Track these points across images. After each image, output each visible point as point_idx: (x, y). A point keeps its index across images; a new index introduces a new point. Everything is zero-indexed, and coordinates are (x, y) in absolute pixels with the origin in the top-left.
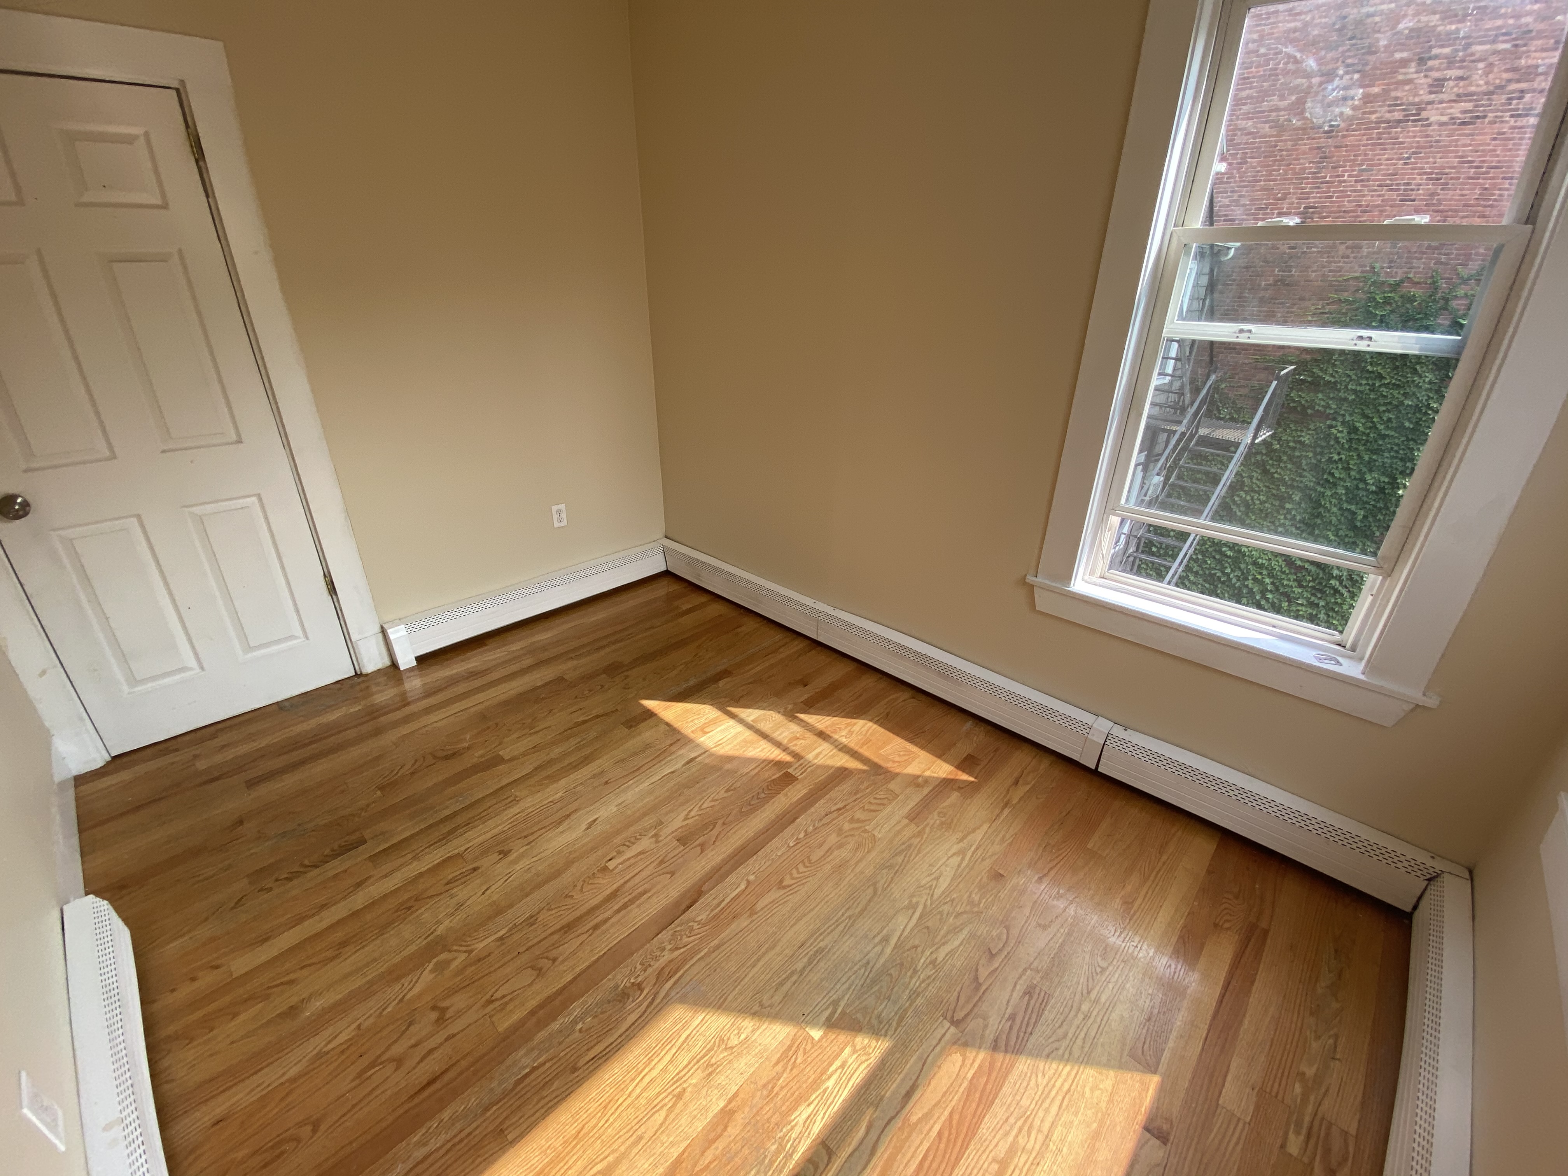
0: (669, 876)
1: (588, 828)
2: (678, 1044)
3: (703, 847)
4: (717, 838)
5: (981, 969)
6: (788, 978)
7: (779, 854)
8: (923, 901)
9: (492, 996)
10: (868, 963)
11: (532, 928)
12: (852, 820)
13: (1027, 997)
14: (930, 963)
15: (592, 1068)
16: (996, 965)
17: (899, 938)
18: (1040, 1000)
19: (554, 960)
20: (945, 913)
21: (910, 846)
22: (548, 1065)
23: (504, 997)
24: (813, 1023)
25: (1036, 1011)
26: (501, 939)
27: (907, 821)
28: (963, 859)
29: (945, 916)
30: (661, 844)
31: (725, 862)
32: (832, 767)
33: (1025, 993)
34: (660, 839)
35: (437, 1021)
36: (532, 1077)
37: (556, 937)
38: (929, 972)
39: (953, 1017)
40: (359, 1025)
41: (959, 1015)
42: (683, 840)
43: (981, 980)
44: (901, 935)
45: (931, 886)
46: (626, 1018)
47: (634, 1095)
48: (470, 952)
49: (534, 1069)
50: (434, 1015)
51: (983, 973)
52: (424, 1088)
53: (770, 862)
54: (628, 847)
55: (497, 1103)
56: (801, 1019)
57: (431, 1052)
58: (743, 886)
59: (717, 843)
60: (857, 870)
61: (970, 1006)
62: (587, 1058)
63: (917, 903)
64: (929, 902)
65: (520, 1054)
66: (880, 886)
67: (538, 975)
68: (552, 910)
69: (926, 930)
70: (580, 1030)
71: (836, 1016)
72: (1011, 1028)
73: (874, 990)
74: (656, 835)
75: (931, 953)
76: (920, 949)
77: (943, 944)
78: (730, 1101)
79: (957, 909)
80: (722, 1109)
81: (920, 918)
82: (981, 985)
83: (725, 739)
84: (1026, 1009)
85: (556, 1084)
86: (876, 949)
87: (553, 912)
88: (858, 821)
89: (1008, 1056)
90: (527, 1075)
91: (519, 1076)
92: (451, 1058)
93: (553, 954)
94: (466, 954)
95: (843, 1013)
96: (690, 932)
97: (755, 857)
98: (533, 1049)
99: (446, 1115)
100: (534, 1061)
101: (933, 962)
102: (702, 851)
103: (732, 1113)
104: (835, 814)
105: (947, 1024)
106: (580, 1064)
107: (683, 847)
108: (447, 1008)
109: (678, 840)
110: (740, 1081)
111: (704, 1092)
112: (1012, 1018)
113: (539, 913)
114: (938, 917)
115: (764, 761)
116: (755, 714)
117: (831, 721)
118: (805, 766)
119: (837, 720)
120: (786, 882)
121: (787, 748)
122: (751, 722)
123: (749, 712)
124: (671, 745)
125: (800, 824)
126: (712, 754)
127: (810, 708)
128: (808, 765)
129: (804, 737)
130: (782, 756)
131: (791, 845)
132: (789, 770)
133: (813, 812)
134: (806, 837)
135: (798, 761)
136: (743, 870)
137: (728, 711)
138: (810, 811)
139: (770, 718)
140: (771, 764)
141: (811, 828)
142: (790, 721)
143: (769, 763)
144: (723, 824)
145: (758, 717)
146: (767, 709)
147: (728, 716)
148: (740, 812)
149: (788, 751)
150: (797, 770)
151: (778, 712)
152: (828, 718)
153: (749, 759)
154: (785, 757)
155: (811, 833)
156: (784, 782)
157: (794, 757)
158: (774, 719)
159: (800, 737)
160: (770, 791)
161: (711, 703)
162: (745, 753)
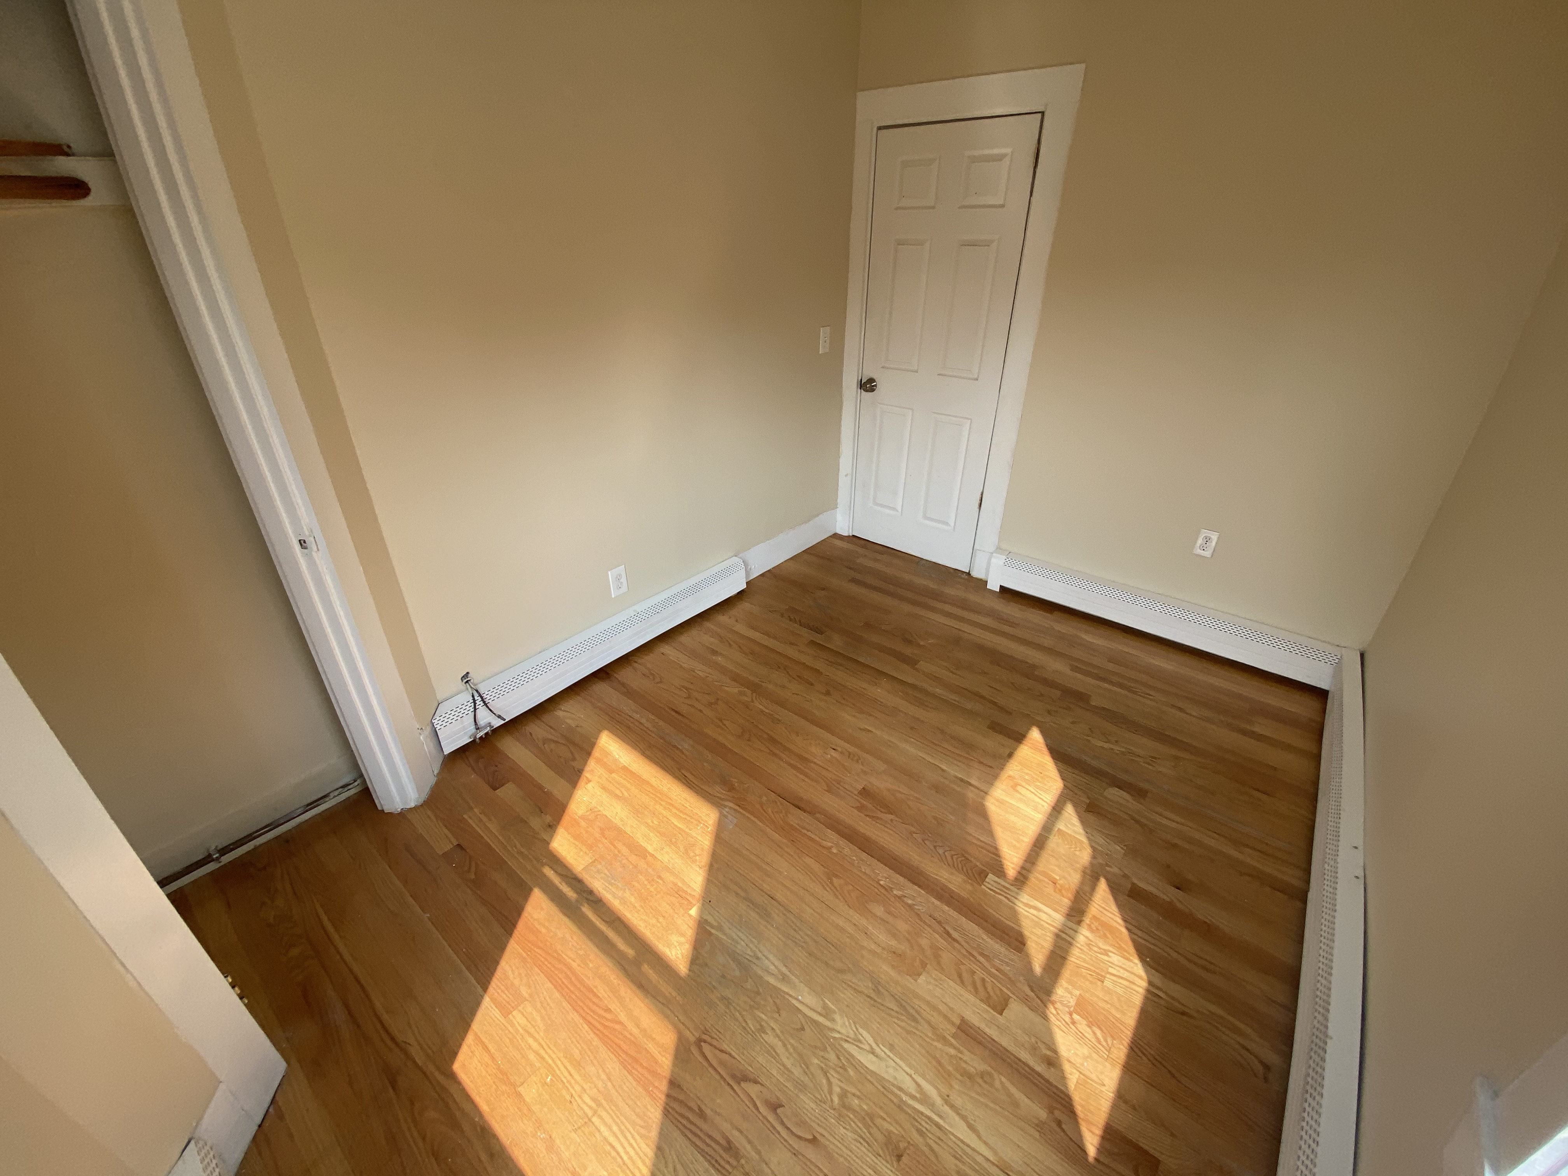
0: (826, 788)
1: (861, 729)
3: (861, 808)
4: (875, 817)
5: (757, 1087)
6: (740, 887)
7: (867, 872)
8: (838, 1028)
9: (724, 719)
10: (758, 958)
12: (935, 949)
13: (724, 1143)
14: (761, 1026)
15: (680, 777)
16: (762, 1109)
17: (788, 994)
18: (723, 1163)
19: (749, 740)
20: (827, 1056)
21: (915, 1020)
23: (724, 724)
24: (702, 911)
25: (707, 1149)
26: (763, 712)
27: (958, 1022)
28: (913, 1097)
29: (822, 1053)
30: (857, 778)
31: (847, 827)
32: (1019, 926)
33: (729, 1142)
34: (862, 776)
35: (710, 703)
37: (765, 736)
38: (752, 1025)
39: (705, 1042)
40: (707, 677)
41: (706, 1048)
43: (743, 1084)
44: (791, 996)
45: (860, 1041)
46: (709, 786)
48: (753, 702)
50: (714, 701)
51: (753, 1090)
54: (849, 757)
56: (707, 901)
57: (694, 707)
58: (825, 844)
59: (868, 818)
61: (714, 1063)
62: (686, 774)
63: (834, 1020)
64: (837, 1035)
65: (691, 742)
66: (848, 977)
67: (739, 736)
68: (787, 729)
69: (799, 1026)
71: (708, 928)
72: (690, 1109)
73: (731, 962)
74: (865, 772)
75: (773, 1029)
76: (776, 1016)
77: (785, 1045)
78: (652, 855)
79: (832, 1072)
80: (646, 850)
81: (815, 1022)
82: (739, 1084)
84: (710, 1137)
86: (772, 967)
88: (937, 957)
89: (663, 1097)
92: (690, 716)
93: (753, 738)
94: (751, 701)
95: (710, 934)
96: (777, 812)
98: (692, 746)
101: (762, 1030)
102: (856, 808)
103: (645, 858)
104: (940, 930)
105: (697, 1035)
107: (857, 793)
108: (717, 704)
112: (702, 1115)
114: (819, 1045)
115: (996, 848)
116: (1075, 832)
117: (1115, 924)
118: (1006, 893)
119: (1121, 932)
120: (835, 880)
121: (1029, 871)
122: (1057, 829)
123: (1074, 825)
124: (981, 763)
125: (912, 890)
126: (983, 798)
127: (1129, 896)
128: (1009, 896)
129: (1060, 891)
130: (1012, 866)
131: (882, 883)
132: (990, 876)
133: (933, 903)
134: (896, 896)
135: (1012, 885)
136: (843, 842)
137: (1064, 803)
138: (934, 900)
139: (1078, 849)
140: (993, 856)
141: (910, 902)
142: (1084, 872)
143: (994, 854)
144: (892, 820)
145: (1070, 835)
146: (1094, 844)
147: (1053, 804)
148: (911, 833)
149: (1024, 872)
150: (995, 884)
151: (1094, 857)
152: (1120, 921)
153: (991, 833)
154: (1011, 869)
155: (903, 901)
156: (970, 872)
157: (1016, 879)
158: (1077, 853)
159: (1057, 885)
160: (949, 858)
161: (1069, 785)
162: (998, 828)
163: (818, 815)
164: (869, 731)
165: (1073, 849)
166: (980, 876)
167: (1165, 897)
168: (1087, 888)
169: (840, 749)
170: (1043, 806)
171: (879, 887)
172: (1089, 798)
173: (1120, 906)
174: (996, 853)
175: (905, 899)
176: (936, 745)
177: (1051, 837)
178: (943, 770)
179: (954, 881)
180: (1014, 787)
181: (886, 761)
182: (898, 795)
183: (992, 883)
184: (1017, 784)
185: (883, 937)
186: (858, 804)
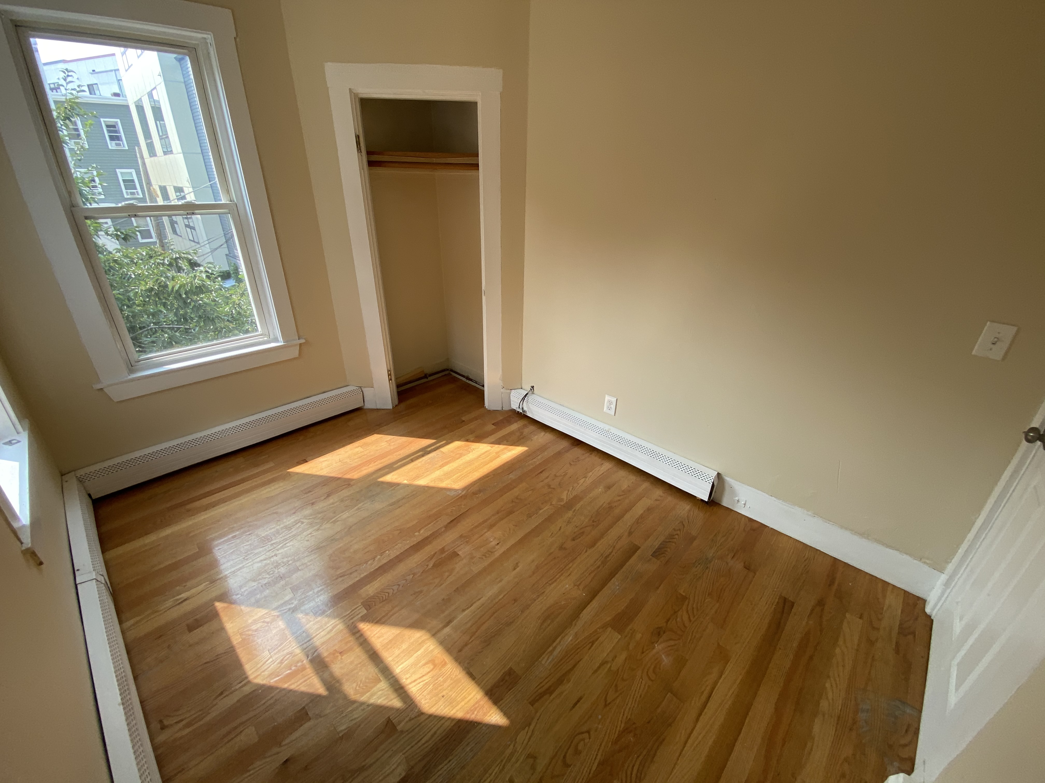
0: (463, 535)
1: (518, 564)
3: (442, 551)
6: (411, 496)
8: (327, 524)
10: (372, 502)
17: (351, 509)
40: (578, 485)
42: (455, 555)
66: (346, 531)
69: (336, 513)
75: (341, 505)
81: (334, 518)
104: (346, 573)
105: (352, 484)
107: (456, 550)
116: (372, 695)
117: (293, 681)
118: (350, 616)
119: (286, 683)
120: (398, 532)
121: (357, 639)
122: (381, 679)
123: (379, 698)
124: (466, 645)
125: (376, 564)
126: (429, 631)
127: (304, 708)
128: (347, 617)
129: (334, 654)
130: (365, 629)
131: (387, 552)
132: (365, 611)
133: (363, 573)
134: (376, 557)
135: (352, 623)
136: (420, 539)
137: (405, 702)
138: (365, 574)
139: (358, 688)
140: (378, 619)
141: (369, 562)
142: (338, 681)
143: (380, 620)
144: (428, 566)
145: (372, 688)
146: (355, 705)
147: (407, 688)
148: (414, 574)
149: (358, 635)
150: (358, 612)
151: (345, 697)
152: (292, 687)
153: (396, 624)
154: (364, 627)
155: (371, 559)
156: (374, 600)
157: (355, 627)
158: (354, 685)
159: (339, 654)
160: (388, 591)
161: (423, 718)
162: (399, 632)
163: (443, 529)
164: (515, 569)
165: (359, 683)
166: (368, 604)
167: (287, 741)
168: (326, 675)
169: (497, 547)
170: (407, 679)
171: (386, 550)
172: (402, 732)
173: (303, 694)
174: (379, 621)
175: (372, 560)
176: (494, 613)
177: (376, 670)
178: (464, 610)
179: (370, 590)
180: (432, 661)
181: (480, 573)
182: (447, 574)
183: (360, 611)
184: (435, 666)
185: (356, 547)
186: (446, 549)
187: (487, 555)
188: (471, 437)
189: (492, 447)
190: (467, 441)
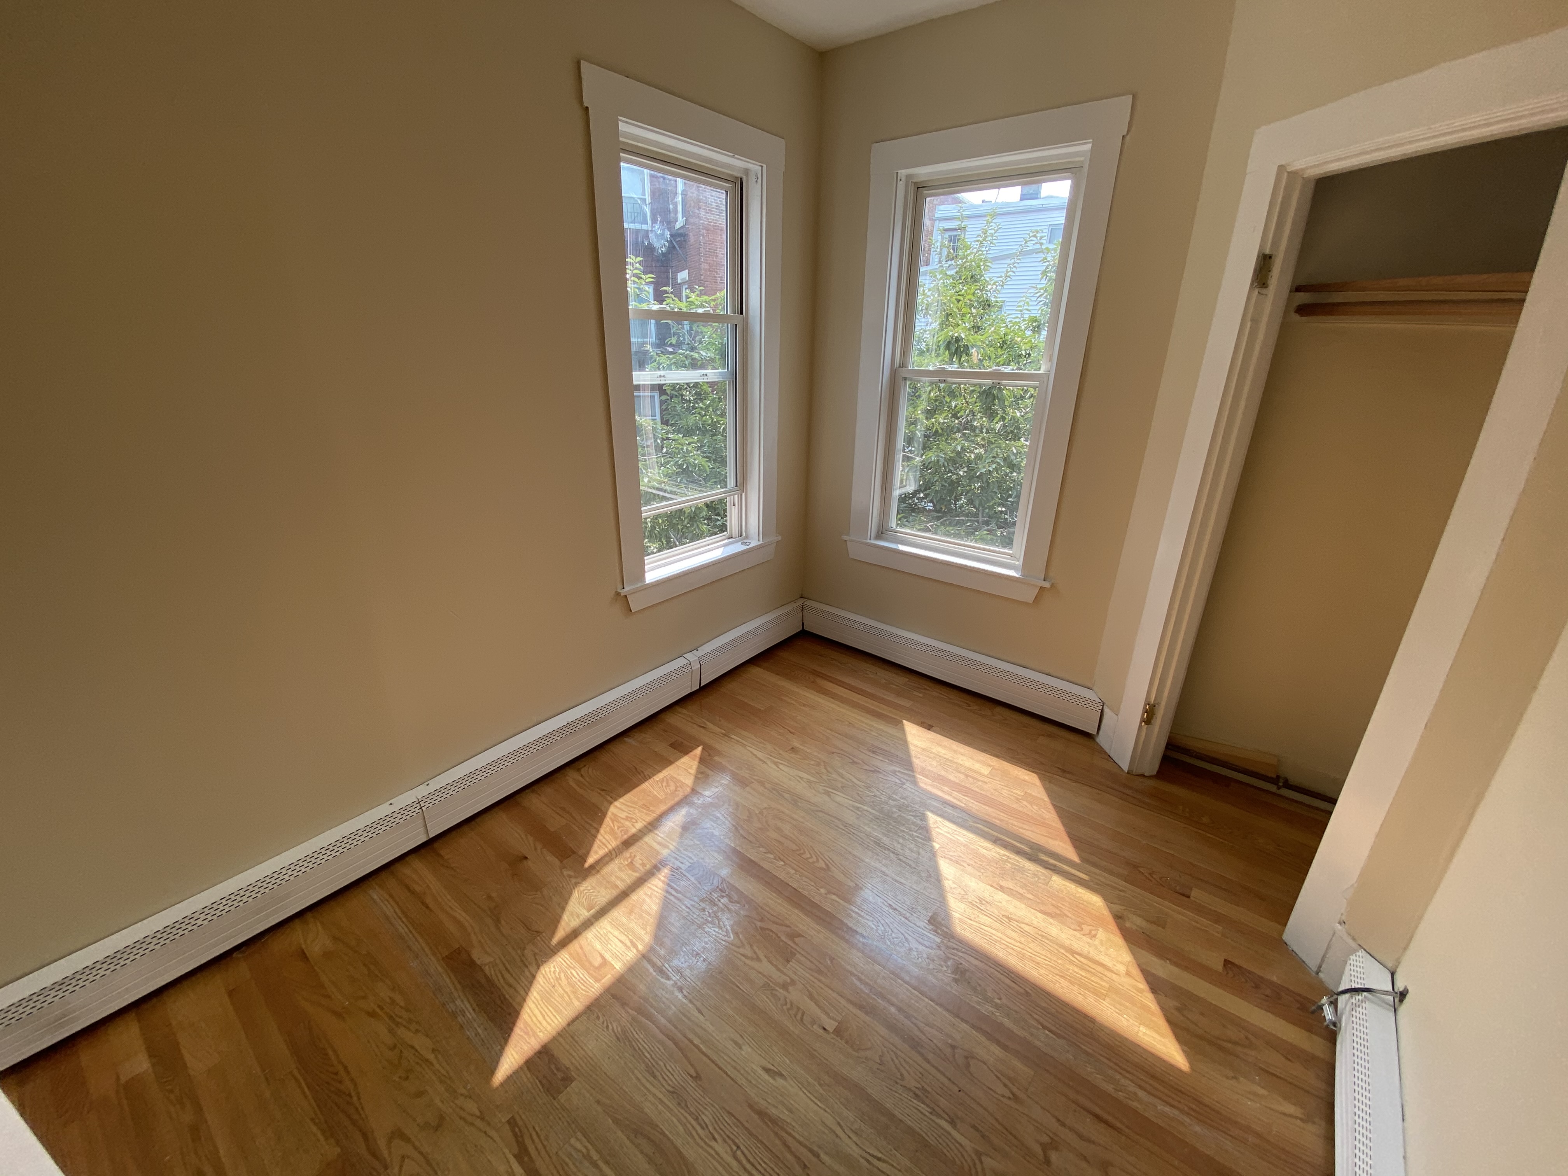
1: (781, 1075)
2: (978, 925)
3: (794, 936)
4: (781, 925)
7: (793, 872)
9: (1010, 1098)
11: (929, 1089)
15: (1018, 979)
22: (1036, 1016)
23: (1005, 1085)
26: (952, 1123)
30: (795, 978)
31: (808, 913)
34: (789, 981)
35: (1056, 1149)
36: (1049, 1025)
42: (788, 956)
46: (975, 966)
47: (1022, 946)
48: (979, 1154)
49: (1044, 1027)
50: (1054, 1156)
52: (1106, 1122)
53: (804, 878)
54: (804, 1013)
55: (1079, 1046)
57: (1080, 1136)
58: (834, 897)
59: (787, 923)
60: (802, 820)
62: (1016, 987)
65: (1040, 1044)
67: (973, 1058)
68: (902, 1075)
70: (1000, 999)
74: (785, 986)
83: (623, 938)
85: (1044, 1005)
87: (904, 1072)
90: (1050, 1031)
91: (1054, 1037)
92: (1075, 1111)
93: (948, 1051)
94: (984, 1158)
97: (800, 890)
98: (1032, 1035)
99: (1109, 1088)
100: (1038, 1029)
102: (799, 935)
106: (1022, 991)
107: (798, 956)
108: (1041, 1144)
109: (788, 961)
110: (981, 884)
111: (999, 904)
113: (910, 1090)
139: (585, 894)
151: (578, 884)
152: (599, 837)
153: (663, 908)
158: (590, 888)
186: (799, 941)
187: (792, 1012)
188: (1136, 922)
189: (1128, 974)
190: (1118, 918)
